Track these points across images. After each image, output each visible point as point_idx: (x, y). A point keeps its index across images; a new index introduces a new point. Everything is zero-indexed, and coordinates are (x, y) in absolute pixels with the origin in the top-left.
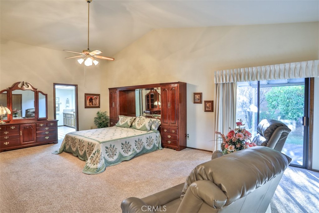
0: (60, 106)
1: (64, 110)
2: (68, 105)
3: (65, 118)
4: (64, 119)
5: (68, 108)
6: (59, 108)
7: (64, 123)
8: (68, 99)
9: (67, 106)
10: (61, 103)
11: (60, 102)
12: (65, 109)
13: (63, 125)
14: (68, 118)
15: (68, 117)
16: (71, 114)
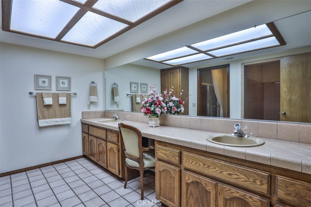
0: (74, 101)
1: (83, 113)
2: (93, 99)
3: (86, 135)
4: (83, 138)
5: (93, 109)
6: (70, 109)
7: (84, 150)
8: (93, 83)
9: (92, 103)
10: (76, 94)
11: (73, 91)
12: (86, 110)
13: (82, 154)
14: (95, 140)
15: (97, 137)
16: (107, 130)
